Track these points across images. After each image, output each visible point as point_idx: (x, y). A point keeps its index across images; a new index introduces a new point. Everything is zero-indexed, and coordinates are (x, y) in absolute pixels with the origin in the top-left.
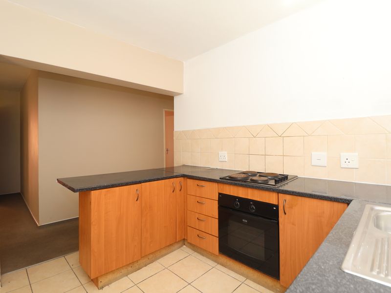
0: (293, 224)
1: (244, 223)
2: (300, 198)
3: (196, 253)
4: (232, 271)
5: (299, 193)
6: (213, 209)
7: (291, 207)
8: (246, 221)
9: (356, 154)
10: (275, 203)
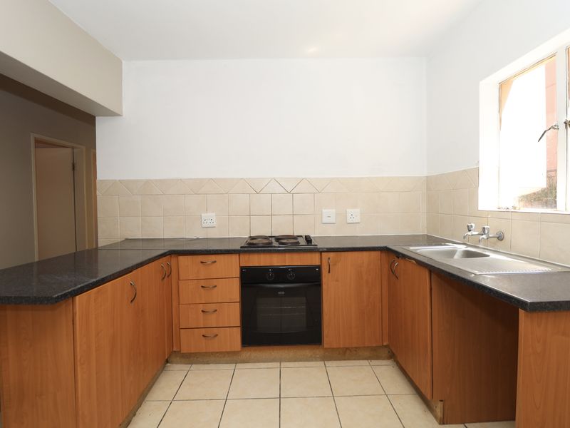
0: (337, 281)
1: (281, 296)
2: (343, 253)
3: (194, 365)
4: (259, 362)
5: (343, 248)
6: (232, 290)
7: (335, 265)
8: (283, 293)
9: (358, 210)
10: (318, 263)
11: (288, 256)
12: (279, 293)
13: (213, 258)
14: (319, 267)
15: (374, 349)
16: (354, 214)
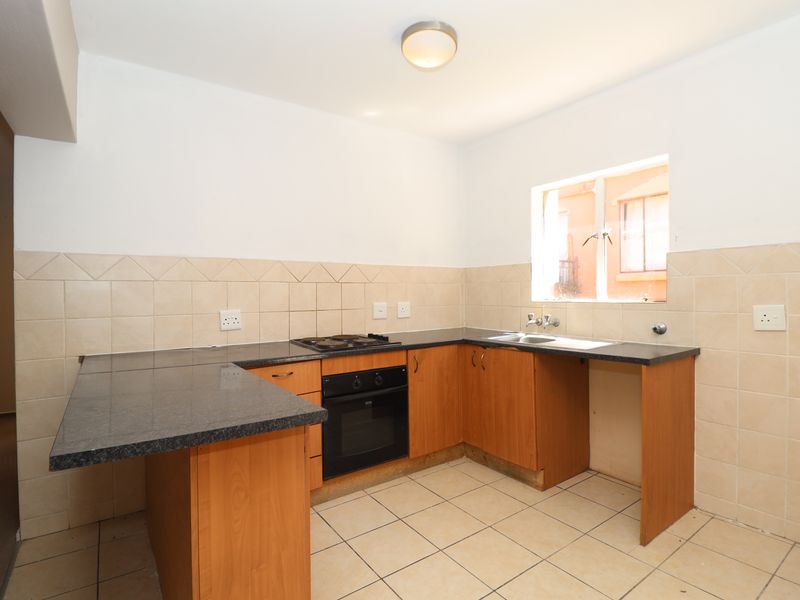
0: (423, 380)
1: (369, 407)
8: (370, 402)
9: (408, 303)
10: (404, 363)
11: (375, 357)
12: (367, 403)
13: (288, 368)
14: (405, 367)
15: (449, 449)
16: (405, 308)
